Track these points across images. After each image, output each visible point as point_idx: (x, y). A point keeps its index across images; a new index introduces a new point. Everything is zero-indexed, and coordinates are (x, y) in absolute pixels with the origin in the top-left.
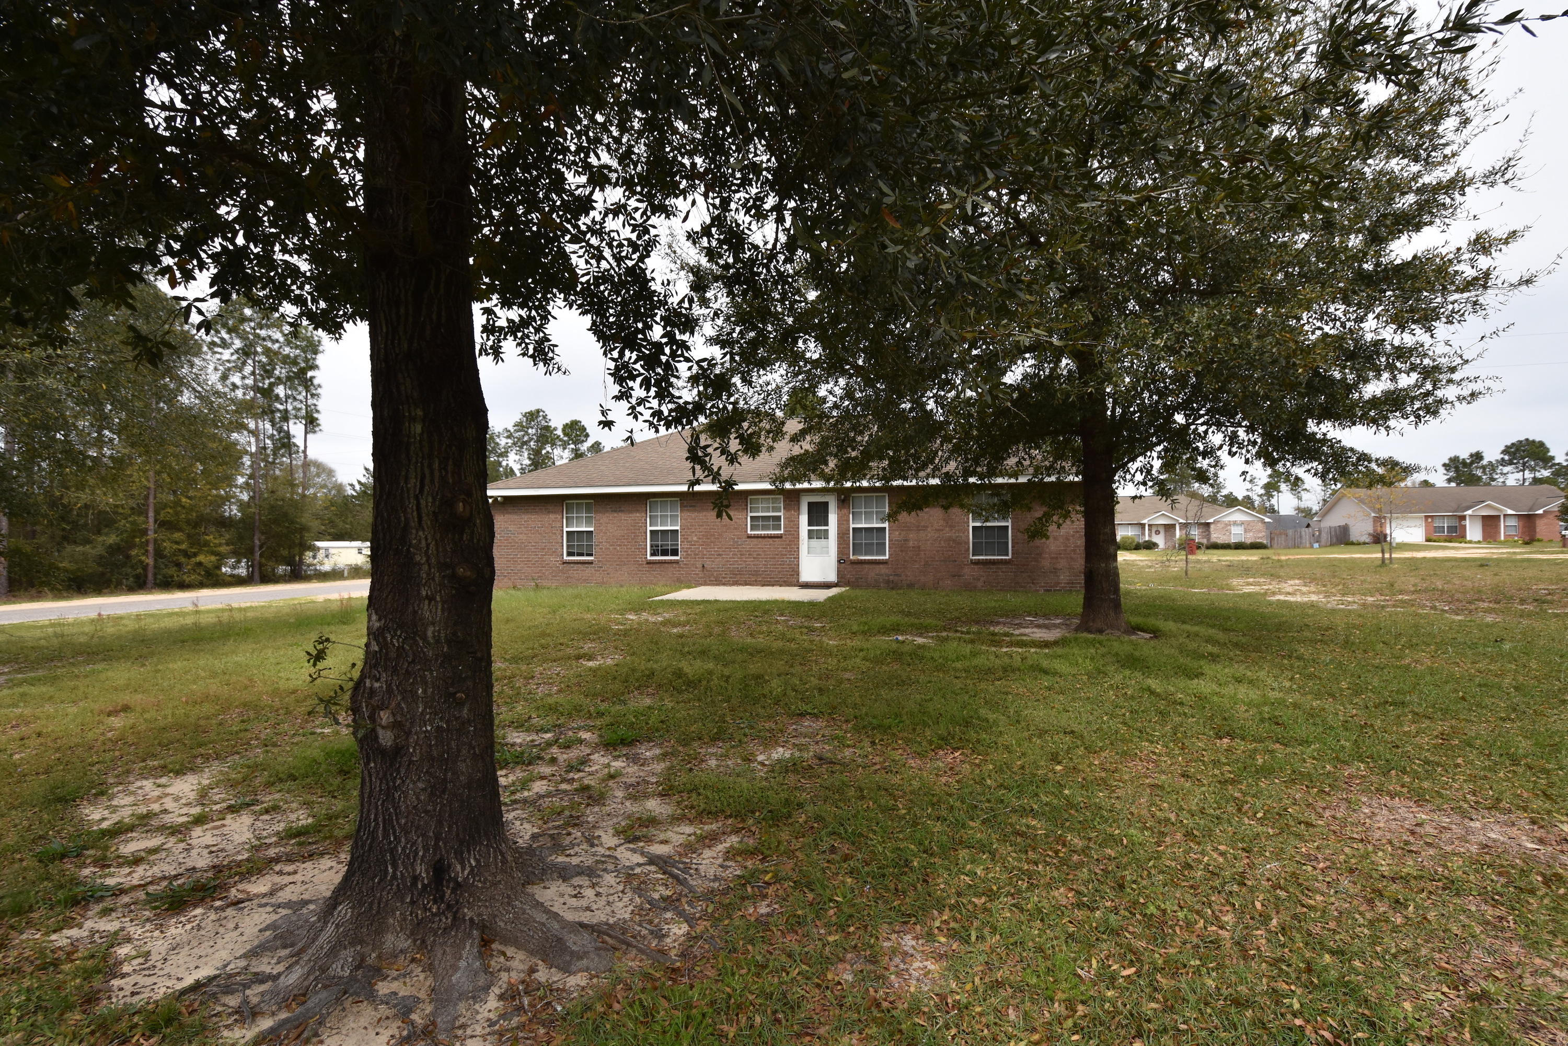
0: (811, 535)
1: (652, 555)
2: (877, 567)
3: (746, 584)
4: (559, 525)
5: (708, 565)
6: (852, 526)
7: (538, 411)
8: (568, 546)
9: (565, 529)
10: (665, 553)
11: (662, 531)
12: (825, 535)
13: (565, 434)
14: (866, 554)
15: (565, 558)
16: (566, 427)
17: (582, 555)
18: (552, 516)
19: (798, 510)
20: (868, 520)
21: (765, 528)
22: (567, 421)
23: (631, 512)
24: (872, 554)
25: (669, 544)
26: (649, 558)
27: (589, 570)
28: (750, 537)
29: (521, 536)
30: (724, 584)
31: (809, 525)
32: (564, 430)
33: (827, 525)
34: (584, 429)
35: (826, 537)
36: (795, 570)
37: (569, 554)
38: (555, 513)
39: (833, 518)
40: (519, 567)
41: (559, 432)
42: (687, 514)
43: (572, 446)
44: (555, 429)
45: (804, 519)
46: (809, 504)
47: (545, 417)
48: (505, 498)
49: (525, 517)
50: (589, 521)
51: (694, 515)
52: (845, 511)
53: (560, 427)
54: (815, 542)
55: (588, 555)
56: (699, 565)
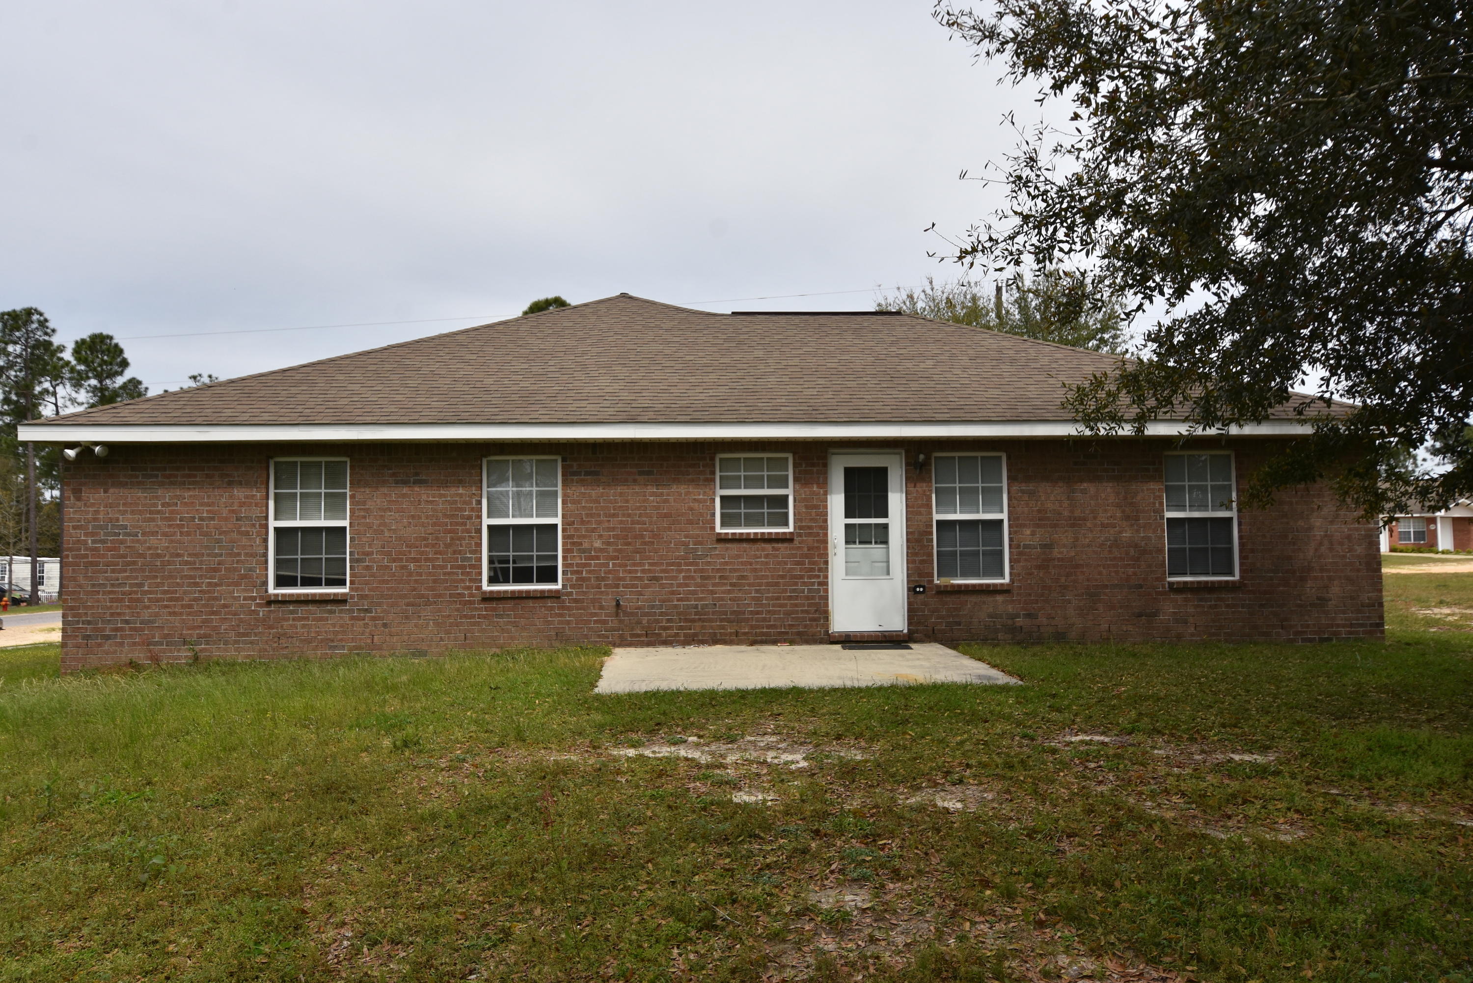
0: (852, 535)
1: (492, 580)
2: (989, 599)
3: (715, 640)
4: (256, 512)
5: (629, 601)
6: (936, 517)
7: (29, 312)
8: (278, 563)
9: (273, 524)
10: (523, 576)
11: (516, 528)
12: (881, 535)
13: (79, 360)
14: (964, 575)
15: (272, 590)
16: (80, 347)
17: (316, 582)
18: (239, 493)
19: (824, 485)
20: (969, 503)
21: (751, 521)
22: (85, 334)
23: (444, 484)
24: (977, 575)
25: (534, 557)
26: (486, 587)
27: (337, 618)
28: (722, 539)
29: (153, 541)
30: (666, 643)
31: (847, 516)
32: (77, 352)
33: (886, 515)
34: (118, 351)
35: (883, 540)
36: (822, 613)
37: (281, 581)
38: (248, 484)
39: (897, 502)
40: (146, 615)
41: (67, 355)
42: (577, 491)
43: (94, 382)
44: (61, 348)
45: (836, 503)
46: (849, 473)
47: (43, 323)
48: (111, 447)
49: (167, 495)
50: (335, 506)
51: (595, 492)
52: (922, 487)
53: (70, 347)
54: (858, 550)
55: (330, 583)
56: (608, 602)
